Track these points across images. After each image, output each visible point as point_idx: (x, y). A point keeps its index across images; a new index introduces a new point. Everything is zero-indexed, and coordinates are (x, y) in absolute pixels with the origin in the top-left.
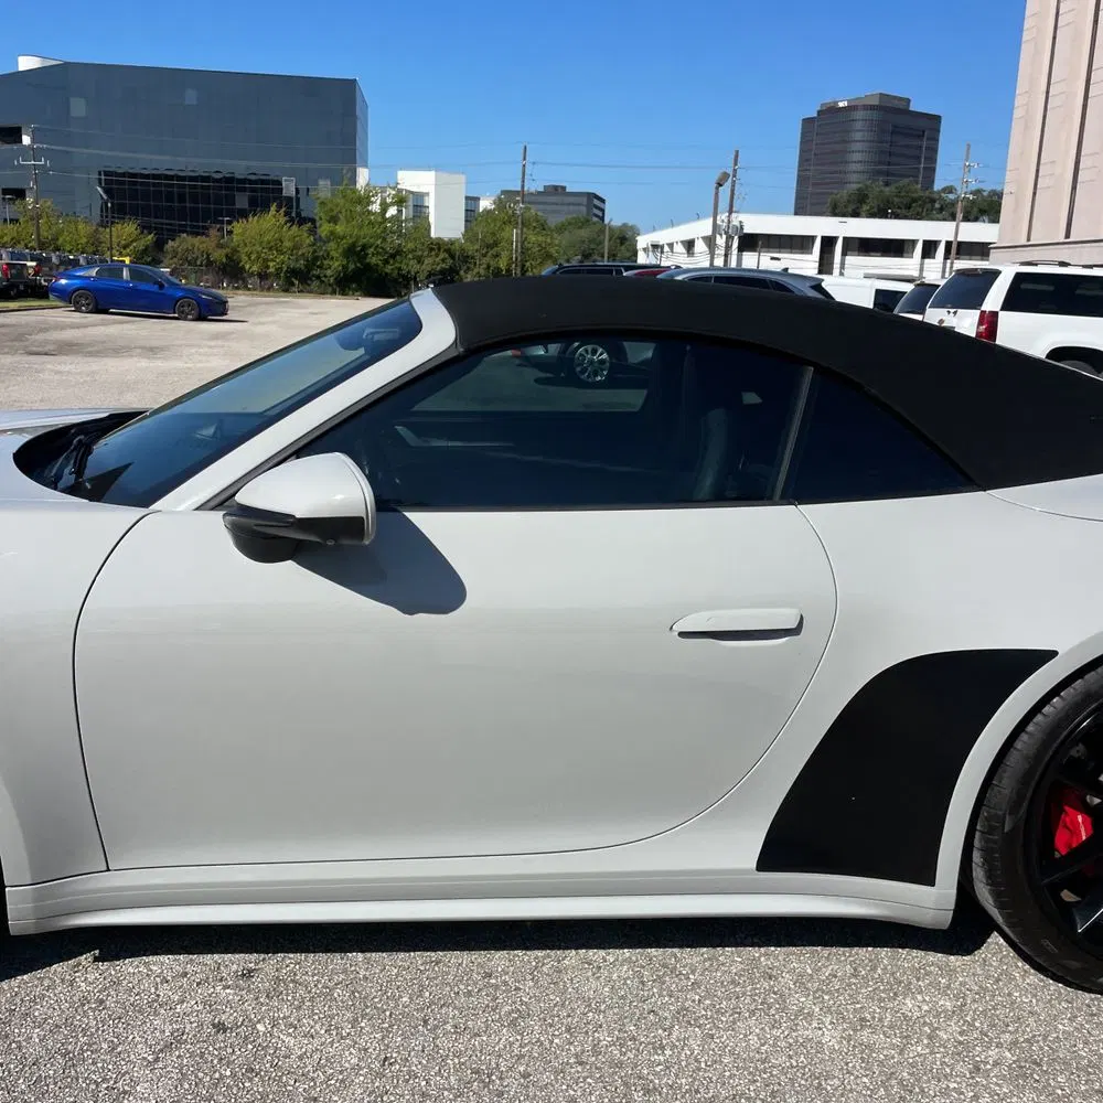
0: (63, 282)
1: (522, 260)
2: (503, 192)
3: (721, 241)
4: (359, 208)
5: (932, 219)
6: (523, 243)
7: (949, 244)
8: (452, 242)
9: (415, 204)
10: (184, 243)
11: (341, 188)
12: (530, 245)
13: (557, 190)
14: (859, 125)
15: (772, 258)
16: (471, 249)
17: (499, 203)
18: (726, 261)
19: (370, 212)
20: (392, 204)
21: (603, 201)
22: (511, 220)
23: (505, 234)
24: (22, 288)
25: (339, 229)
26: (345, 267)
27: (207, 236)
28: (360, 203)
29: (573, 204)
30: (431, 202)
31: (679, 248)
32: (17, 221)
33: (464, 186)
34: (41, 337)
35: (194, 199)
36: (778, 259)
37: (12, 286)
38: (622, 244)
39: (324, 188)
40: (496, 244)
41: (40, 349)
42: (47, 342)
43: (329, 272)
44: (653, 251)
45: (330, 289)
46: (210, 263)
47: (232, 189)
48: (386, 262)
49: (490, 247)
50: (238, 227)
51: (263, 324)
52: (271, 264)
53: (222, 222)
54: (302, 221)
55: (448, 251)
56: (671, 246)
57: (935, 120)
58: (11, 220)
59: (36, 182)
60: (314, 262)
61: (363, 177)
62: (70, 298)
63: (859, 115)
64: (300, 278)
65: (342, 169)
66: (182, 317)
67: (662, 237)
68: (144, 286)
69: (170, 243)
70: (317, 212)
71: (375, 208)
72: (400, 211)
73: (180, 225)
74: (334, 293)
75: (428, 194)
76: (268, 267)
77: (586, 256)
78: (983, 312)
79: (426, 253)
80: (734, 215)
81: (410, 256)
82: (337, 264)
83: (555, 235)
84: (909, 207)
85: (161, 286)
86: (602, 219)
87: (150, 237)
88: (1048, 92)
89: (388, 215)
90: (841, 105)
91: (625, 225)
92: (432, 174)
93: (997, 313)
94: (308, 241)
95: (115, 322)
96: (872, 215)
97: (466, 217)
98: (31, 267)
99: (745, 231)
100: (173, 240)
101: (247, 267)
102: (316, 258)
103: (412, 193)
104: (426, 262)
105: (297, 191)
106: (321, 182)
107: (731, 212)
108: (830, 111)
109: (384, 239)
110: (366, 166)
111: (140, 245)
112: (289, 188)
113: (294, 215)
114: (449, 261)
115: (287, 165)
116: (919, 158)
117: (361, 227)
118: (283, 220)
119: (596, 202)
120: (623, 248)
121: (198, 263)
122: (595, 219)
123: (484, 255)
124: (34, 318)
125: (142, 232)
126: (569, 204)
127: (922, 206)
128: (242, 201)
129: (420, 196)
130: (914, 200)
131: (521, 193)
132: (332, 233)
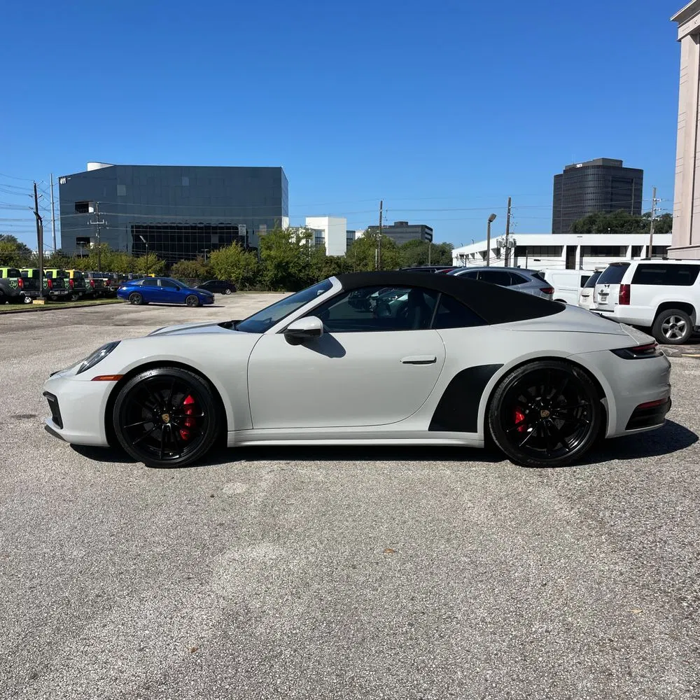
0: (124, 288)
1: (381, 267)
2: (370, 227)
3: (503, 251)
4: (284, 241)
5: (638, 233)
6: (381, 257)
7: (648, 247)
8: (339, 258)
9: (316, 236)
10: (184, 265)
11: (273, 230)
12: (386, 258)
13: (403, 225)
14: (590, 178)
15: (535, 260)
16: (350, 261)
17: (368, 234)
18: (506, 263)
19: (291, 243)
20: (303, 238)
21: (431, 230)
22: (374, 245)
23: (371, 253)
24: (100, 292)
25: (273, 253)
26: (276, 275)
27: (196, 260)
28: (284, 238)
29: (413, 232)
30: (326, 235)
31: (478, 256)
32: (88, 256)
33: (346, 226)
34: (118, 317)
35: (187, 239)
36: (539, 260)
37: (96, 292)
38: (443, 255)
39: (263, 230)
40: (365, 258)
41: (120, 323)
42: (123, 320)
43: (267, 279)
44: (461, 259)
45: (267, 289)
46: (198, 276)
47: (209, 233)
48: (300, 271)
49: (361, 260)
50: (213, 255)
51: (234, 307)
52: (233, 275)
53: (203, 252)
54: (250, 249)
55: (337, 263)
56: (473, 255)
57: (639, 173)
58: (84, 256)
59: (99, 234)
60: (258, 273)
61: (286, 223)
62: (128, 297)
63: (590, 171)
64: (251, 283)
65: (273, 219)
66: (190, 305)
67: (466, 250)
68: (168, 289)
69: (175, 265)
70: (260, 244)
71: (293, 240)
72: (307, 241)
73: (179, 255)
74: (269, 290)
75: (324, 230)
76: (231, 277)
77: (421, 263)
78: (622, 285)
79: (323, 265)
80: (510, 235)
81: (315, 267)
82: (271, 273)
83: (401, 251)
84: (622, 226)
85: (178, 289)
86: (431, 240)
87: (163, 262)
88: (695, 157)
89: (301, 244)
90: (578, 166)
91: (444, 244)
92: (326, 219)
93: (629, 285)
94: (254, 261)
95: (154, 309)
96: (599, 232)
97: (347, 242)
98: (106, 281)
99: (517, 245)
100: (176, 263)
101: (219, 277)
102: (259, 271)
103: (315, 230)
104: (324, 270)
105: (247, 232)
106: (261, 227)
107: (508, 234)
108: (571, 170)
109: (299, 258)
110: (287, 215)
111: (157, 267)
112: (242, 230)
113: (245, 246)
114: (338, 269)
115: (241, 218)
116: (631, 196)
117: (285, 252)
118: (239, 249)
119: (427, 230)
120: (444, 257)
121: (191, 276)
122: (427, 241)
123: (359, 265)
124: (110, 308)
125: (159, 260)
126: (410, 232)
127: (630, 225)
128: (215, 239)
129: (319, 232)
130: (626, 222)
131: (379, 227)
132: (269, 256)
